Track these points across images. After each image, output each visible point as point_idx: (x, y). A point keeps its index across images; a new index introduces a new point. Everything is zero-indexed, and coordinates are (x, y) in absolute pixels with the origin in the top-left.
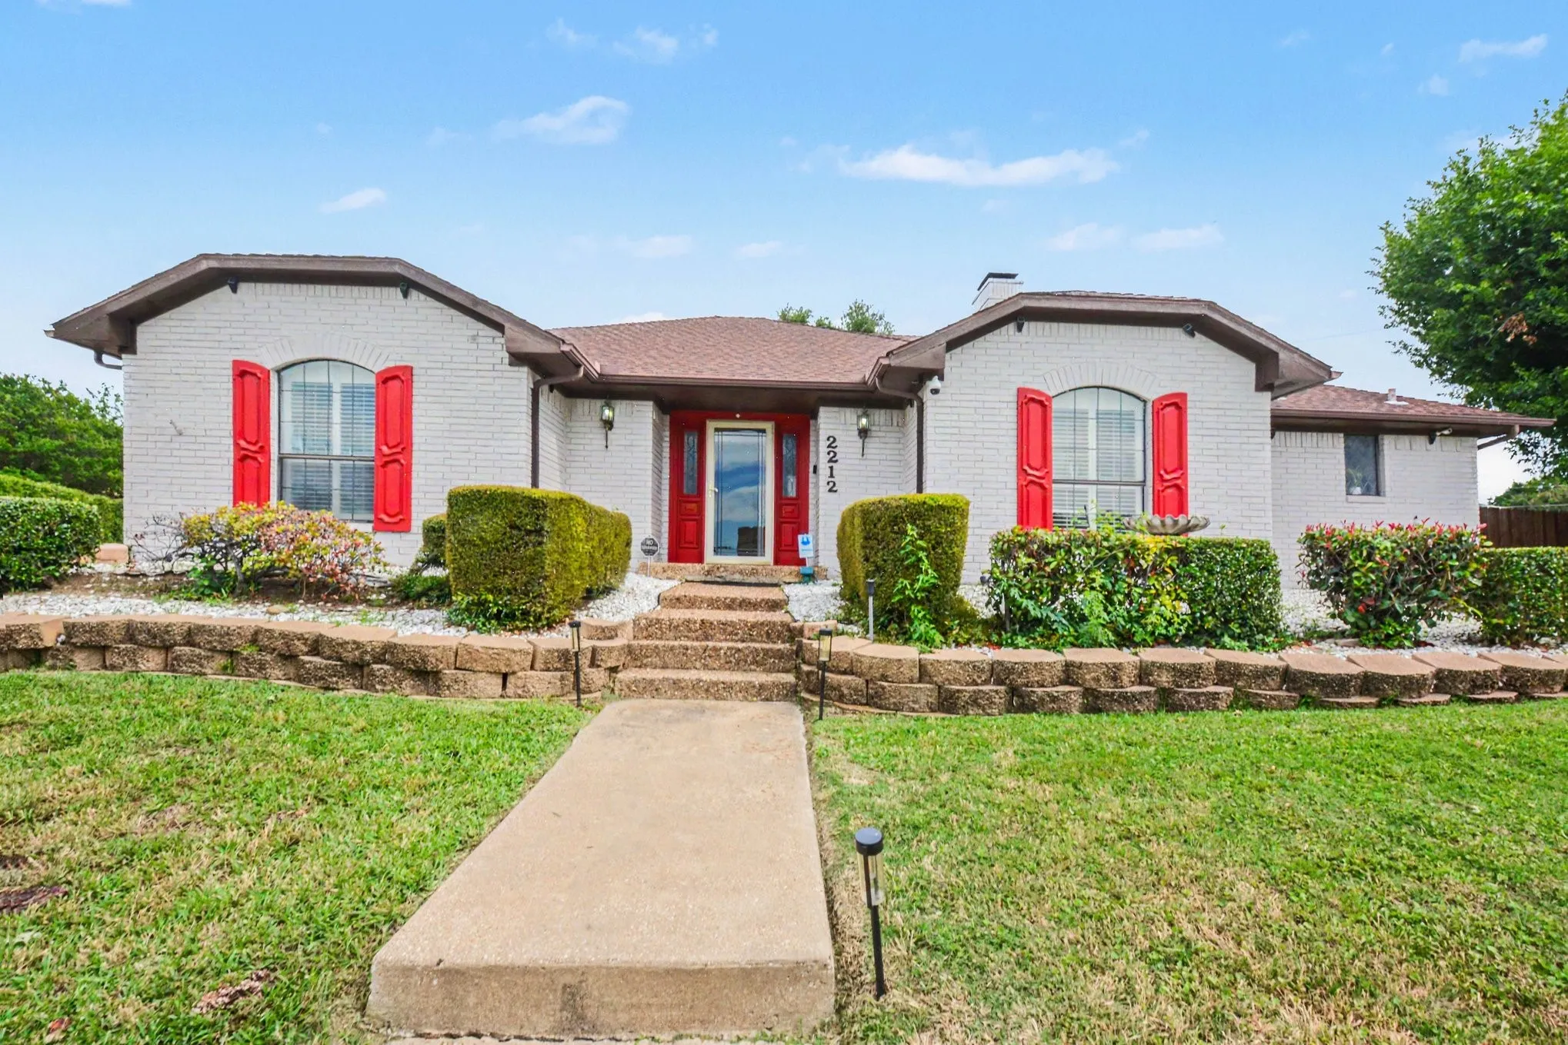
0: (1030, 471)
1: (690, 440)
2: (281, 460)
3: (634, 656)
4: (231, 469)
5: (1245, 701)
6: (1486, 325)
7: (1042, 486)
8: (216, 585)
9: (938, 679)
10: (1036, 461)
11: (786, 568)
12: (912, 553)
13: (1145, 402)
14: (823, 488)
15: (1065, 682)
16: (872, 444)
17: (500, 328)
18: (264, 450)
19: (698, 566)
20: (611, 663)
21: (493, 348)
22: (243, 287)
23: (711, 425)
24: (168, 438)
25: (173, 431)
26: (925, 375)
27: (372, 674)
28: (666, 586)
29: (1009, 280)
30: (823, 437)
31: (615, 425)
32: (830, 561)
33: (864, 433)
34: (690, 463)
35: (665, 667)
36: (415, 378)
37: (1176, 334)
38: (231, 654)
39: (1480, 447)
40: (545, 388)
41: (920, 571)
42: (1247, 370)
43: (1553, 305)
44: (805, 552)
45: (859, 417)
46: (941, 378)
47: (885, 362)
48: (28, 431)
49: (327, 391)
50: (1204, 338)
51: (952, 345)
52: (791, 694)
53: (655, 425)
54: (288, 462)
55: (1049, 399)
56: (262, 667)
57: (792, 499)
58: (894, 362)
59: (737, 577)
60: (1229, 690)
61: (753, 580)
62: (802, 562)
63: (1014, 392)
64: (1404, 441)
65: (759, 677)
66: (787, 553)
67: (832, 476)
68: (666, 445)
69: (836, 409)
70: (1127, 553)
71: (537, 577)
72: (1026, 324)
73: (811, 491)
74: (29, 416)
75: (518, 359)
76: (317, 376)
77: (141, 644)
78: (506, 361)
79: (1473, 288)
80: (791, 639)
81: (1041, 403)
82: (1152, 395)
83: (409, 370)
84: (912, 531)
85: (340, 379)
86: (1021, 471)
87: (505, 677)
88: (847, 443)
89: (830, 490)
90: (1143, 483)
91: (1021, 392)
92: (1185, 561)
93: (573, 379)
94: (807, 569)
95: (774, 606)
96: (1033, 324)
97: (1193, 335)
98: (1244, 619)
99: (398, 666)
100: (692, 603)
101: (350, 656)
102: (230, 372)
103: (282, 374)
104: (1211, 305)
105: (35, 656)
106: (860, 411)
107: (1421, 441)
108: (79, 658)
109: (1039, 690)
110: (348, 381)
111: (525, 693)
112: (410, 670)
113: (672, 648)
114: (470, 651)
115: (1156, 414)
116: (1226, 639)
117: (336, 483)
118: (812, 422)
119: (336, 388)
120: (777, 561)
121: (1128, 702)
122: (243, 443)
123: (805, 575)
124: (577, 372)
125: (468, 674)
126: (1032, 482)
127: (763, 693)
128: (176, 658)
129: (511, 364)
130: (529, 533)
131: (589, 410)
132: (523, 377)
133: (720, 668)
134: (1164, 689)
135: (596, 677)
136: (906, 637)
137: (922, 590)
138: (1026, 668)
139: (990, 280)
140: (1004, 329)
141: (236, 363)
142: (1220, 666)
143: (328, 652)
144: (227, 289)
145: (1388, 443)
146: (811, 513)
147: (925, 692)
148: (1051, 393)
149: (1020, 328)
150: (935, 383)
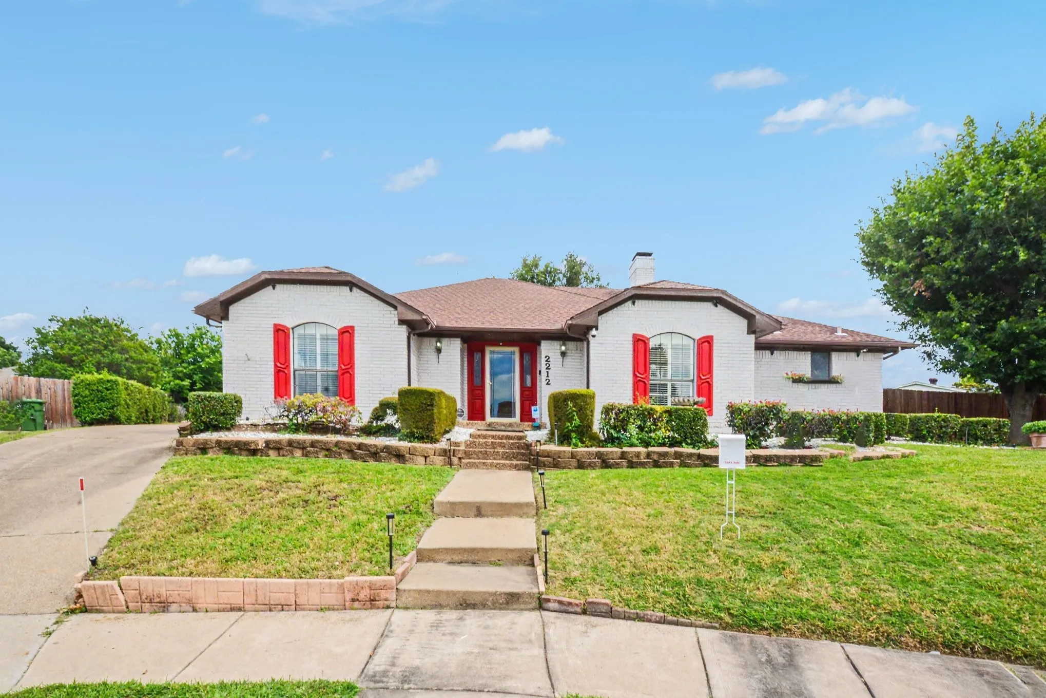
0: (638, 375)
1: (477, 356)
2: (294, 372)
3: (468, 455)
4: (273, 377)
5: (683, 465)
6: (907, 285)
7: (644, 382)
8: (297, 428)
9: (578, 458)
10: (641, 369)
11: (526, 423)
12: (571, 413)
13: (694, 340)
14: (544, 383)
15: (621, 458)
16: (568, 360)
17: (395, 308)
18: (288, 366)
19: (484, 422)
20: (460, 456)
21: (390, 316)
22: (278, 287)
23: (488, 350)
24: (243, 362)
25: (246, 359)
26: (589, 328)
27: (380, 456)
28: (472, 431)
29: (648, 257)
30: (543, 356)
31: (442, 351)
32: (546, 419)
33: (563, 354)
34: (477, 368)
35: (479, 459)
36: (355, 332)
37: (709, 305)
38: (327, 450)
39: (884, 359)
40: (412, 335)
41: (573, 420)
42: (743, 323)
43: (934, 276)
44: (535, 415)
45: (561, 346)
46: (597, 329)
47: (570, 322)
48: (110, 350)
49: (313, 337)
50: (723, 308)
51: (600, 313)
52: (527, 468)
53: (461, 350)
54: (297, 372)
55: (648, 339)
56: (340, 454)
57: (528, 387)
58: (574, 322)
59: (503, 428)
60: (678, 461)
61: (510, 429)
62: (534, 420)
63: (631, 336)
64: (844, 354)
65: (515, 462)
66: (526, 416)
67: (548, 376)
68: (466, 359)
69: (550, 342)
70: (649, 413)
71: (432, 422)
72: (637, 301)
73: (538, 383)
74: (110, 341)
75: (402, 322)
76: (310, 330)
77: (295, 447)
78: (397, 323)
79: (896, 264)
80: (528, 449)
81: (644, 341)
82: (697, 337)
83: (352, 328)
84: (570, 404)
85: (320, 332)
86: (635, 375)
87: (426, 457)
88: (556, 358)
89: (548, 384)
90: (693, 381)
91: (635, 336)
92: (670, 415)
93: (426, 330)
94: (536, 424)
95: (520, 438)
96: (640, 301)
97: (716, 306)
98: (692, 437)
99: (390, 453)
100: (485, 437)
101: (372, 450)
102: (272, 329)
103: (295, 329)
104: (724, 292)
105: (254, 452)
106: (561, 342)
107: (853, 355)
108: (271, 452)
109: (612, 461)
110: (324, 332)
111: (433, 463)
112: (394, 455)
113: (481, 452)
114: (415, 448)
115: (699, 345)
116: (684, 444)
117: (319, 382)
118: (538, 347)
119: (318, 337)
120: (522, 420)
121: (642, 465)
122: (279, 364)
123: (535, 427)
124: (428, 327)
125: (415, 457)
126: (640, 380)
127: (516, 467)
128: (308, 452)
129: (399, 324)
130: (428, 405)
131: (430, 344)
132: (404, 330)
133: (500, 459)
134: (655, 461)
135: (455, 460)
136: (569, 445)
137: (575, 426)
138: (608, 453)
139: (637, 257)
140: (626, 304)
141: (275, 325)
142: (676, 453)
143: (364, 448)
144: (271, 287)
145: (835, 356)
146: (538, 395)
147: (574, 462)
148: (649, 337)
149: (634, 303)
150: (594, 332)
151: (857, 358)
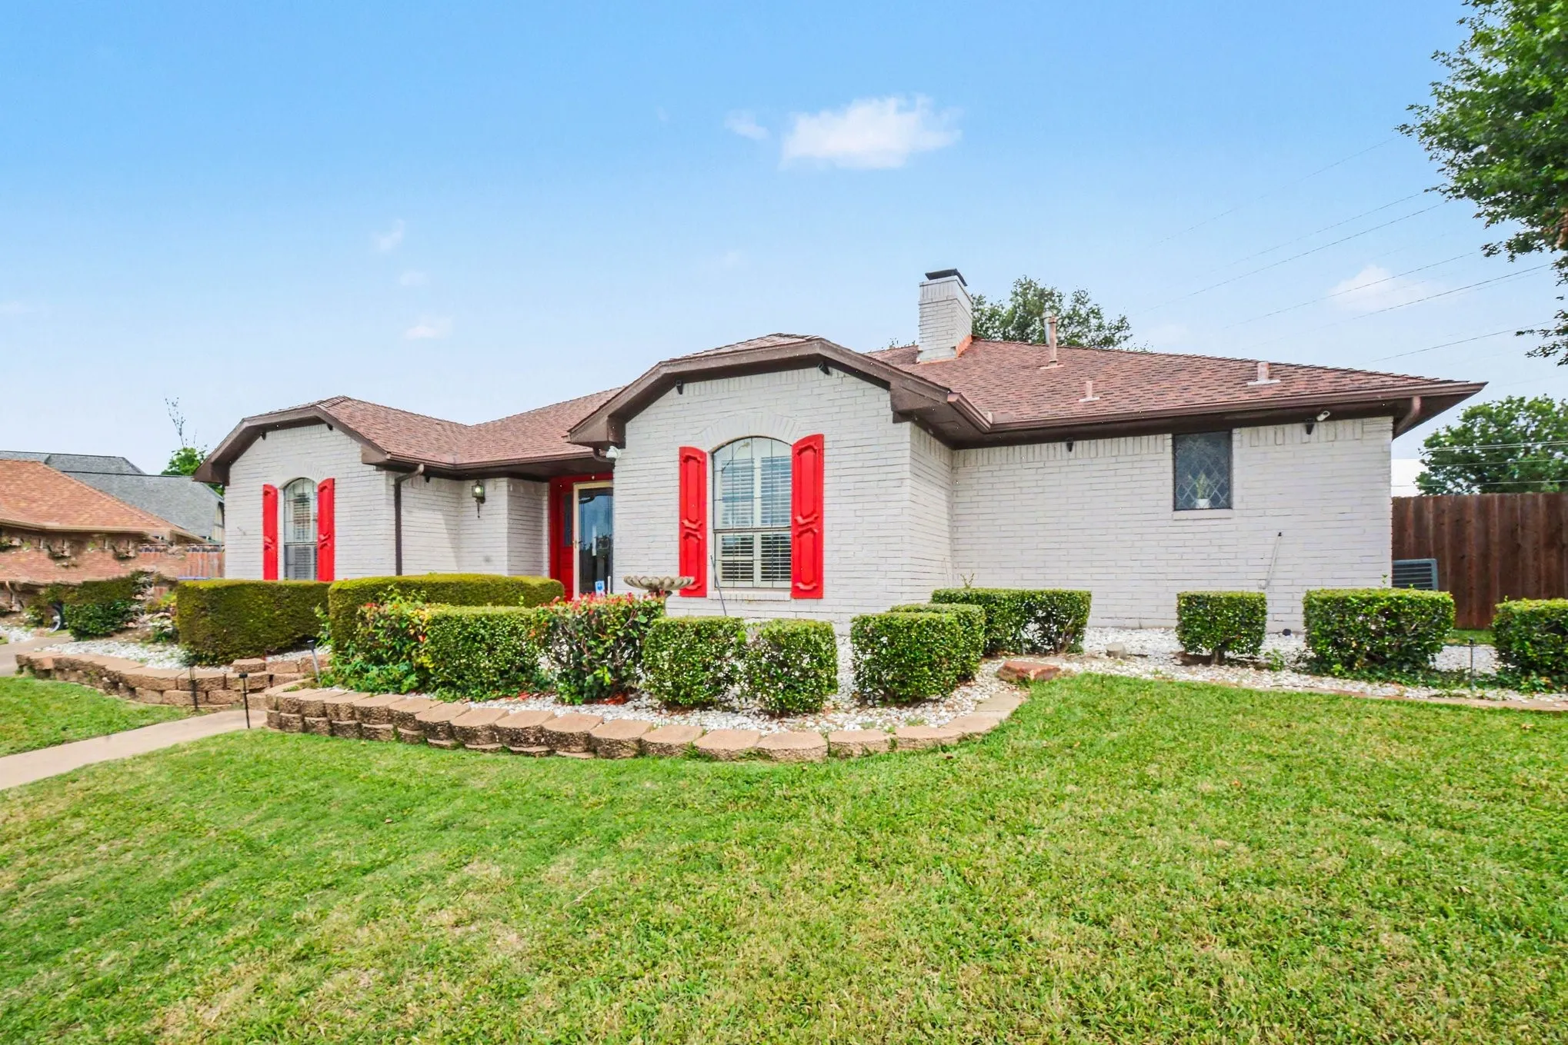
151: (1306, 437)
